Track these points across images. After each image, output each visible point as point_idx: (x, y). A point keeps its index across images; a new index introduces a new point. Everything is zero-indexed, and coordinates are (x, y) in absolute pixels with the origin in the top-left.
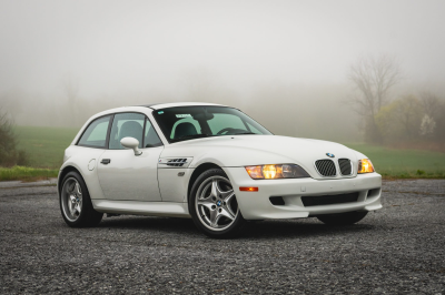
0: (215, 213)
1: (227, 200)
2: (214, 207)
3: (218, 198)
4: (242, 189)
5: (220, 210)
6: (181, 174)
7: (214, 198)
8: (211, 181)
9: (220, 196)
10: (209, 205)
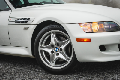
0: (53, 56)
1: (63, 47)
2: (52, 52)
3: (56, 46)
4: (78, 40)
5: (58, 54)
6: (26, 29)
7: (53, 46)
8: (50, 34)
9: (58, 44)
10: (49, 51)
